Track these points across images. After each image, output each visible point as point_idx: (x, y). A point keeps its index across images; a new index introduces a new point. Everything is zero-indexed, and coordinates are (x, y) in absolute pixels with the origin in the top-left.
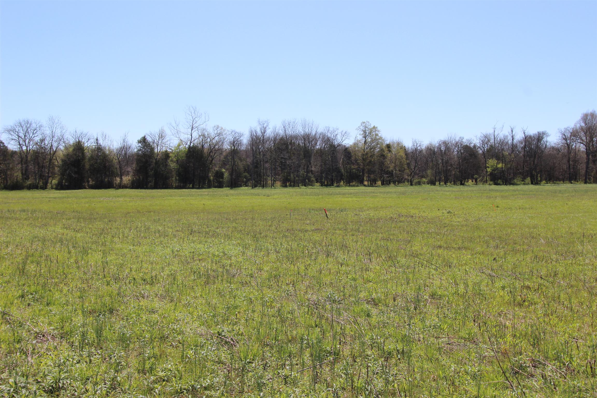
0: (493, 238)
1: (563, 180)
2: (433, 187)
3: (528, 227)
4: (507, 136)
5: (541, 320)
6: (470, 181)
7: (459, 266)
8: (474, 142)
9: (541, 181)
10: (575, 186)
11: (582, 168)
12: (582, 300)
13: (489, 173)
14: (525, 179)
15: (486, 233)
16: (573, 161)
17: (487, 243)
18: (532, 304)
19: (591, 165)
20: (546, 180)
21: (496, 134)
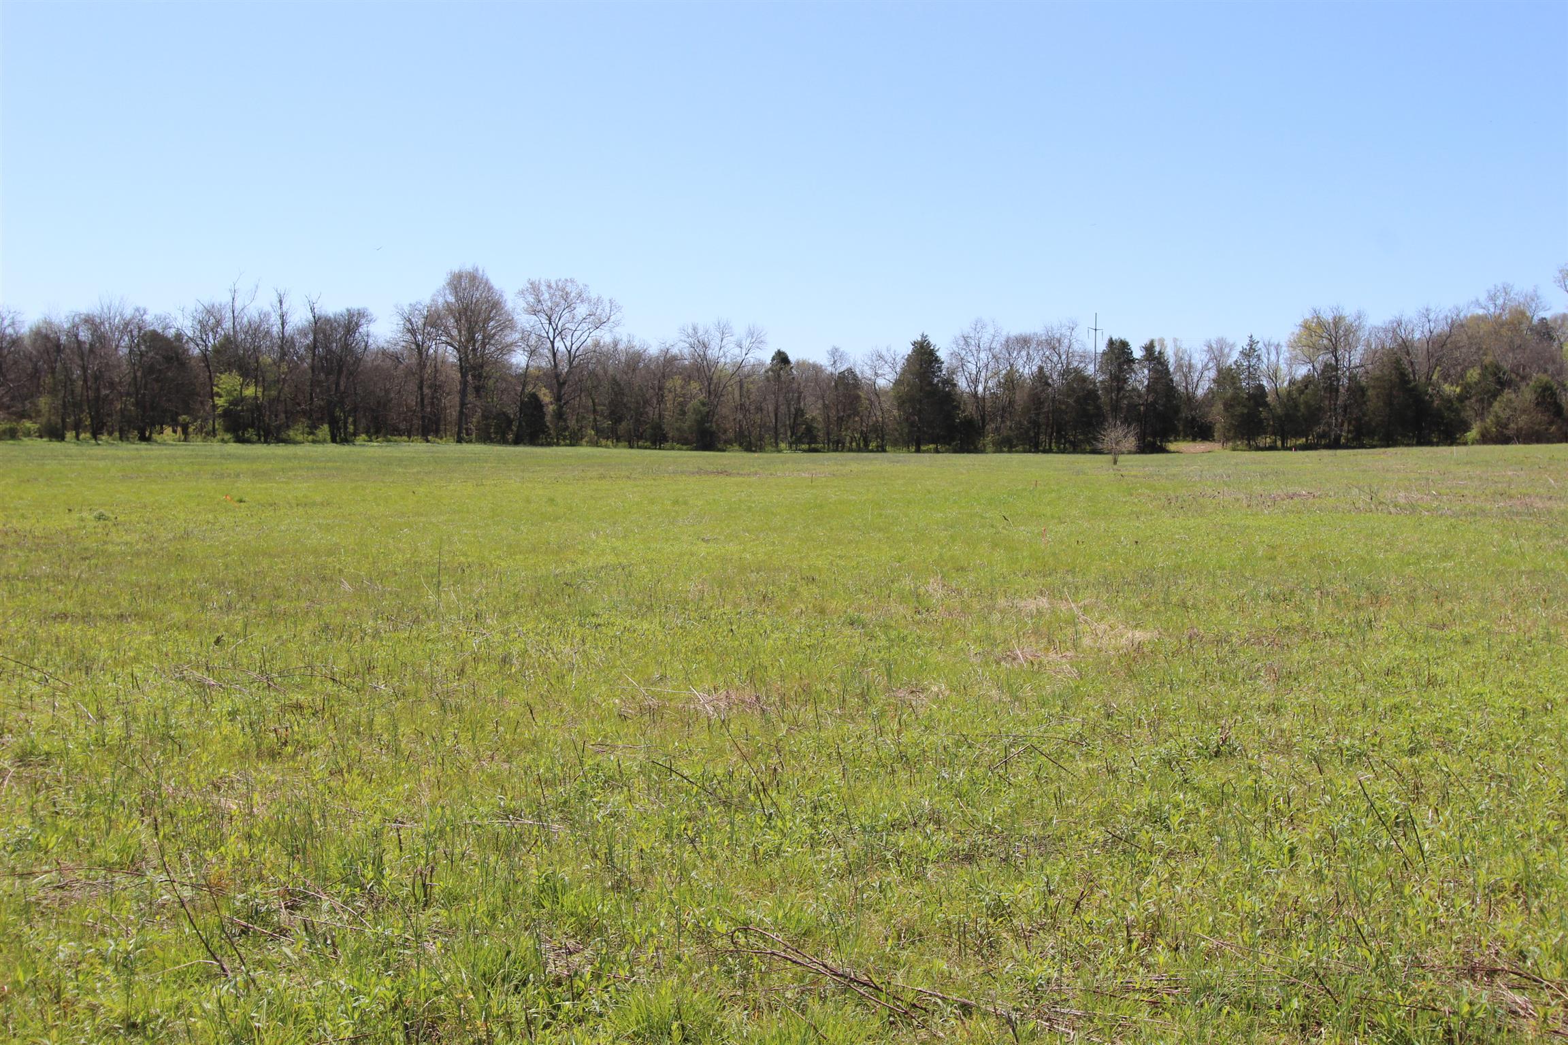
0: (220, 584)
1: (409, 434)
2: (56, 445)
3: (315, 552)
4: (267, 315)
5: (320, 787)
6: (168, 431)
7: (116, 666)
8: (178, 324)
9: (355, 434)
10: (434, 449)
11: (451, 404)
12: (425, 725)
13: (219, 411)
14: (316, 428)
15: (202, 571)
16: (430, 387)
17: (202, 598)
18: (304, 748)
19: (471, 398)
20: (367, 432)
21: (238, 305)
